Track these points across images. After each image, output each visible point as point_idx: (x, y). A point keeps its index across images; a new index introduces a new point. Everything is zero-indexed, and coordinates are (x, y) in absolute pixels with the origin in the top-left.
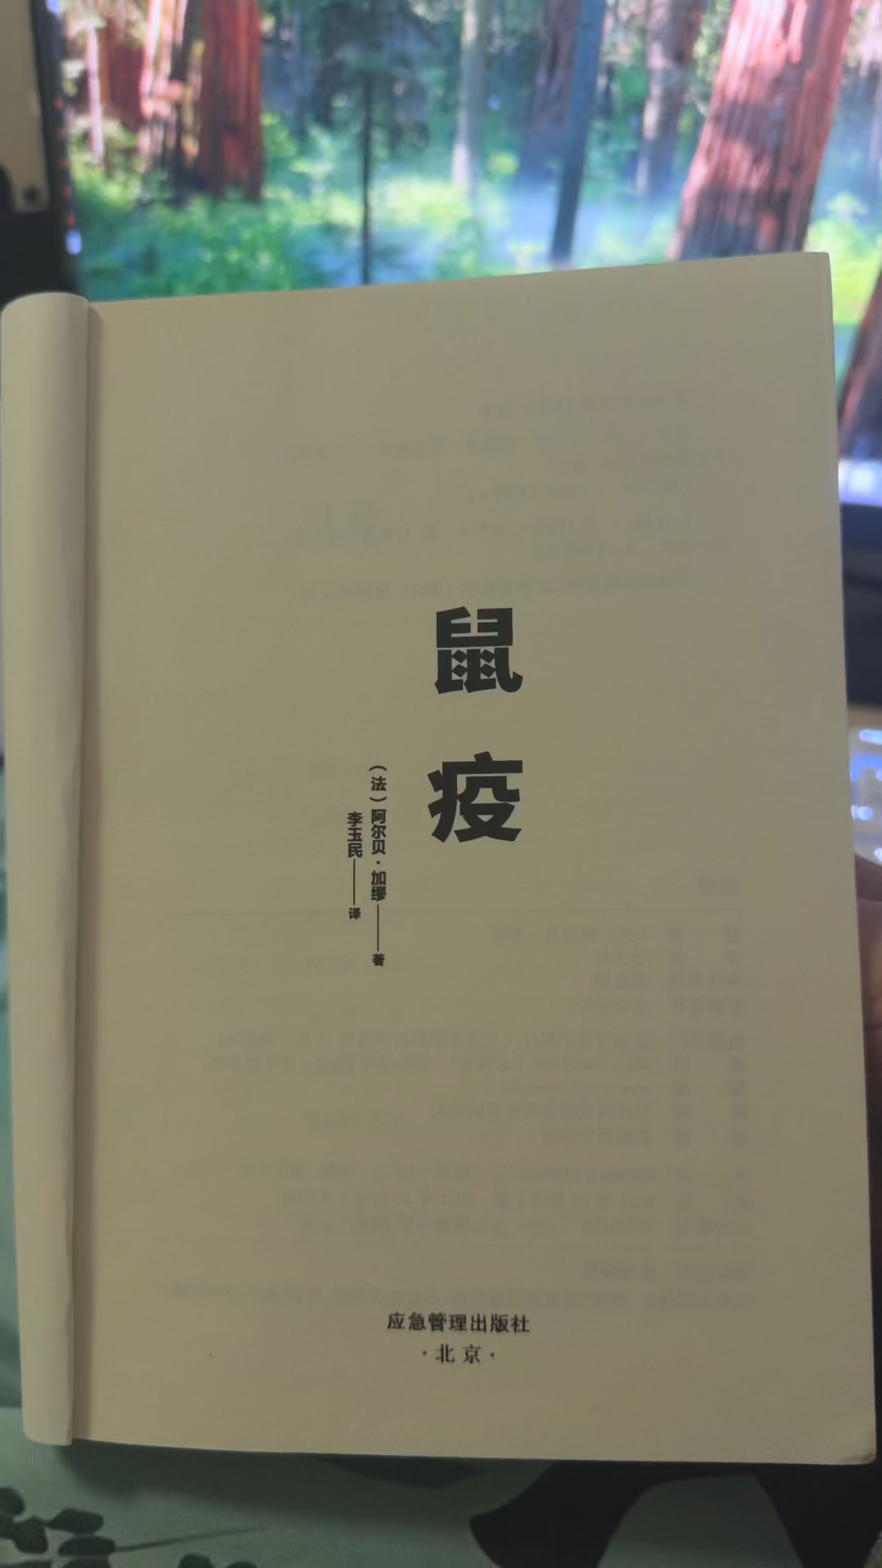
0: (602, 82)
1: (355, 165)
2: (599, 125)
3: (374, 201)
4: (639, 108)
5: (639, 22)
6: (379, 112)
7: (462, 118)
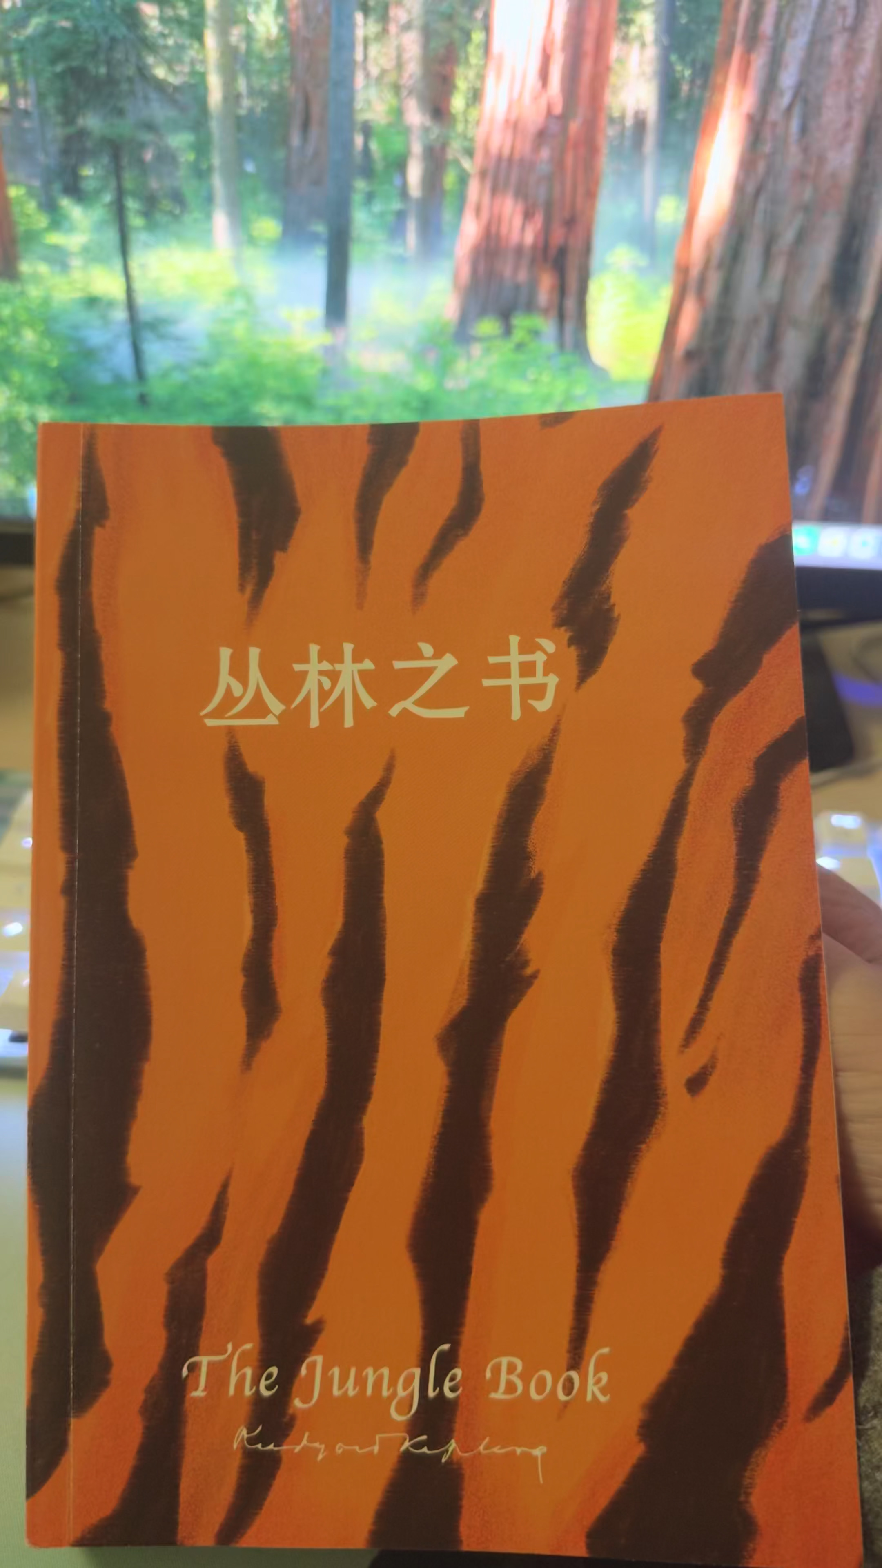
0: (359, 140)
1: (111, 236)
2: (360, 185)
3: (135, 272)
4: (400, 165)
5: (391, 77)
6: (129, 181)
7: (217, 182)
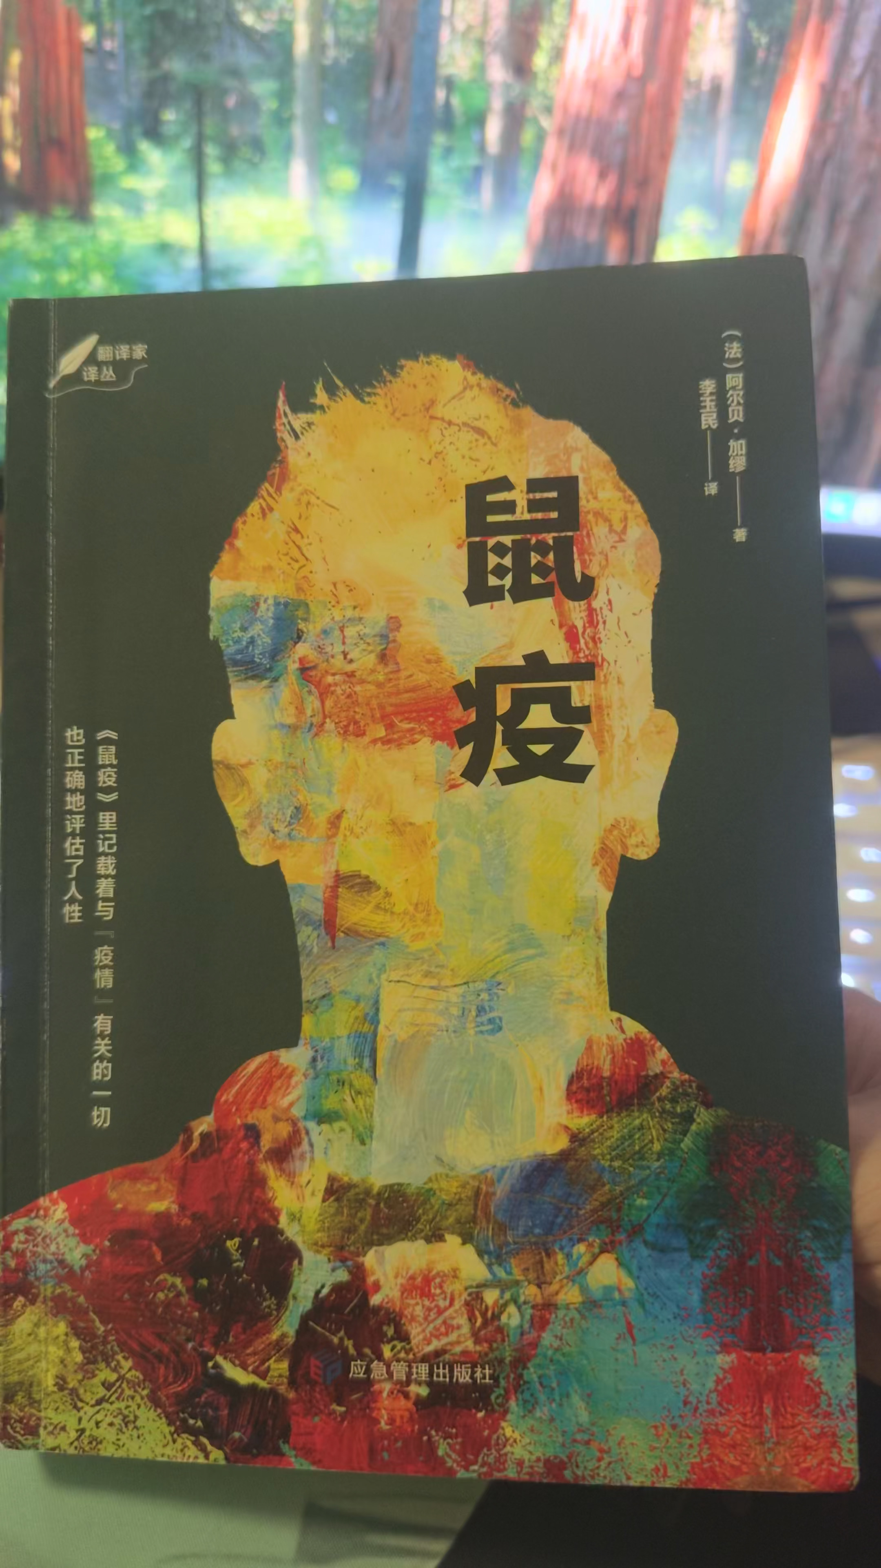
0: (441, 95)
1: (188, 181)
2: (440, 139)
3: (209, 219)
4: (479, 120)
5: (476, 33)
6: (210, 126)
7: (298, 131)
